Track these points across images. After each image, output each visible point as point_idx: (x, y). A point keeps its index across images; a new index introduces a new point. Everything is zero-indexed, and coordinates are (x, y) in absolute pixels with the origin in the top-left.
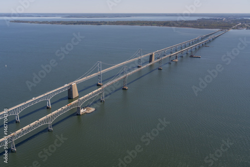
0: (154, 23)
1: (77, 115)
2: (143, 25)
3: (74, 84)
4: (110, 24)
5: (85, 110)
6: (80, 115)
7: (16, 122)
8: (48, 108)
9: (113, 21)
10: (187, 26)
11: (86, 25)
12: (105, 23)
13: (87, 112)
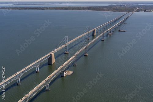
0: (81, 8)
1: (62, 77)
2: (74, 10)
3: (52, 53)
4: (50, 9)
5: (67, 73)
6: (64, 77)
7: (18, 85)
8: (37, 72)
9: (51, 7)
10: (104, 10)
11: (34, 10)
12: (47, 8)
13: (68, 74)
